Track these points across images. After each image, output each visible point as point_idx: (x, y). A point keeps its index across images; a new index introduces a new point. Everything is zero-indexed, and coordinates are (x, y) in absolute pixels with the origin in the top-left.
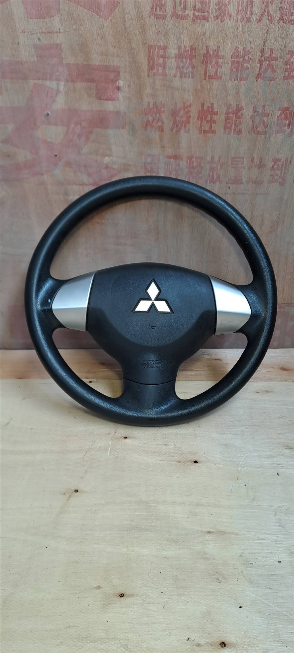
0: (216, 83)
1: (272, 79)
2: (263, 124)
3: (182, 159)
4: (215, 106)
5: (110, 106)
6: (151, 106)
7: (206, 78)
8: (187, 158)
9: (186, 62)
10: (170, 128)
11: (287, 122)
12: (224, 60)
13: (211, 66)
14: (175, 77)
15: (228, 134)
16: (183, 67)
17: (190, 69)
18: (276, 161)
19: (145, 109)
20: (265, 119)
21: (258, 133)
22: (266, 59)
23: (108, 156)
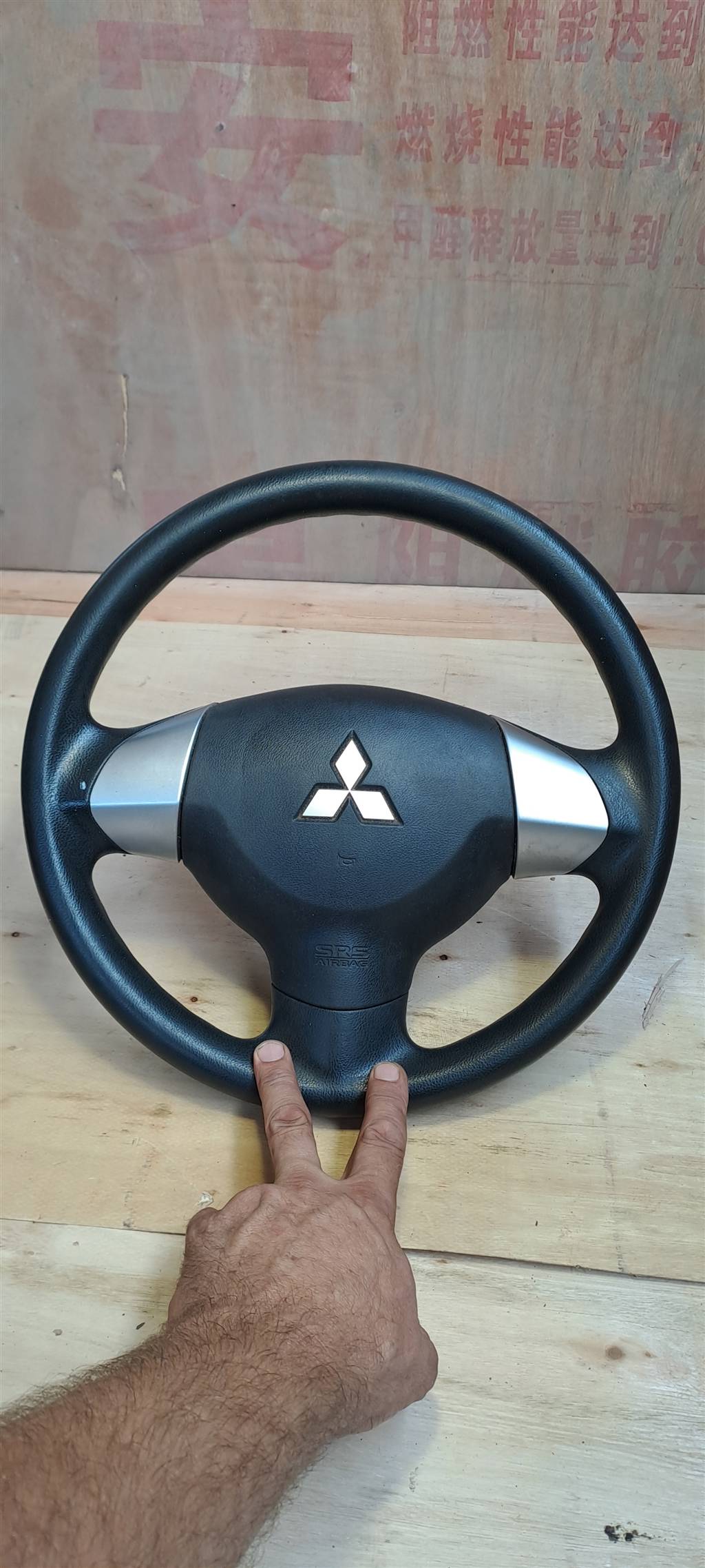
0: (529, 66)
1: (637, 58)
2: (619, 148)
3: (464, 215)
4: (528, 112)
5: (333, 111)
6: (409, 111)
7: (512, 56)
8: (475, 211)
9: (475, 25)
10: (443, 154)
11: (664, 143)
12: (546, 20)
13: (520, 34)
14: (454, 54)
15: (552, 167)
16: (468, 36)
17: (482, 40)
18: (642, 220)
19: (397, 118)
20: (622, 137)
21: (609, 165)
22: (625, 19)
23: (328, 206)
